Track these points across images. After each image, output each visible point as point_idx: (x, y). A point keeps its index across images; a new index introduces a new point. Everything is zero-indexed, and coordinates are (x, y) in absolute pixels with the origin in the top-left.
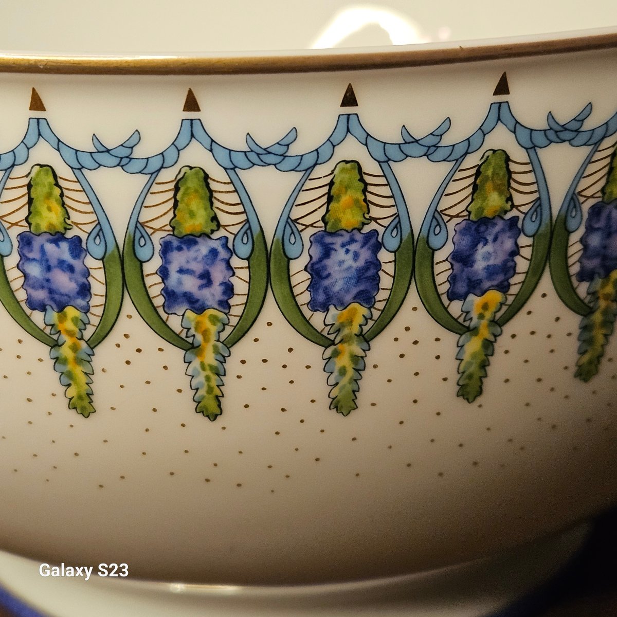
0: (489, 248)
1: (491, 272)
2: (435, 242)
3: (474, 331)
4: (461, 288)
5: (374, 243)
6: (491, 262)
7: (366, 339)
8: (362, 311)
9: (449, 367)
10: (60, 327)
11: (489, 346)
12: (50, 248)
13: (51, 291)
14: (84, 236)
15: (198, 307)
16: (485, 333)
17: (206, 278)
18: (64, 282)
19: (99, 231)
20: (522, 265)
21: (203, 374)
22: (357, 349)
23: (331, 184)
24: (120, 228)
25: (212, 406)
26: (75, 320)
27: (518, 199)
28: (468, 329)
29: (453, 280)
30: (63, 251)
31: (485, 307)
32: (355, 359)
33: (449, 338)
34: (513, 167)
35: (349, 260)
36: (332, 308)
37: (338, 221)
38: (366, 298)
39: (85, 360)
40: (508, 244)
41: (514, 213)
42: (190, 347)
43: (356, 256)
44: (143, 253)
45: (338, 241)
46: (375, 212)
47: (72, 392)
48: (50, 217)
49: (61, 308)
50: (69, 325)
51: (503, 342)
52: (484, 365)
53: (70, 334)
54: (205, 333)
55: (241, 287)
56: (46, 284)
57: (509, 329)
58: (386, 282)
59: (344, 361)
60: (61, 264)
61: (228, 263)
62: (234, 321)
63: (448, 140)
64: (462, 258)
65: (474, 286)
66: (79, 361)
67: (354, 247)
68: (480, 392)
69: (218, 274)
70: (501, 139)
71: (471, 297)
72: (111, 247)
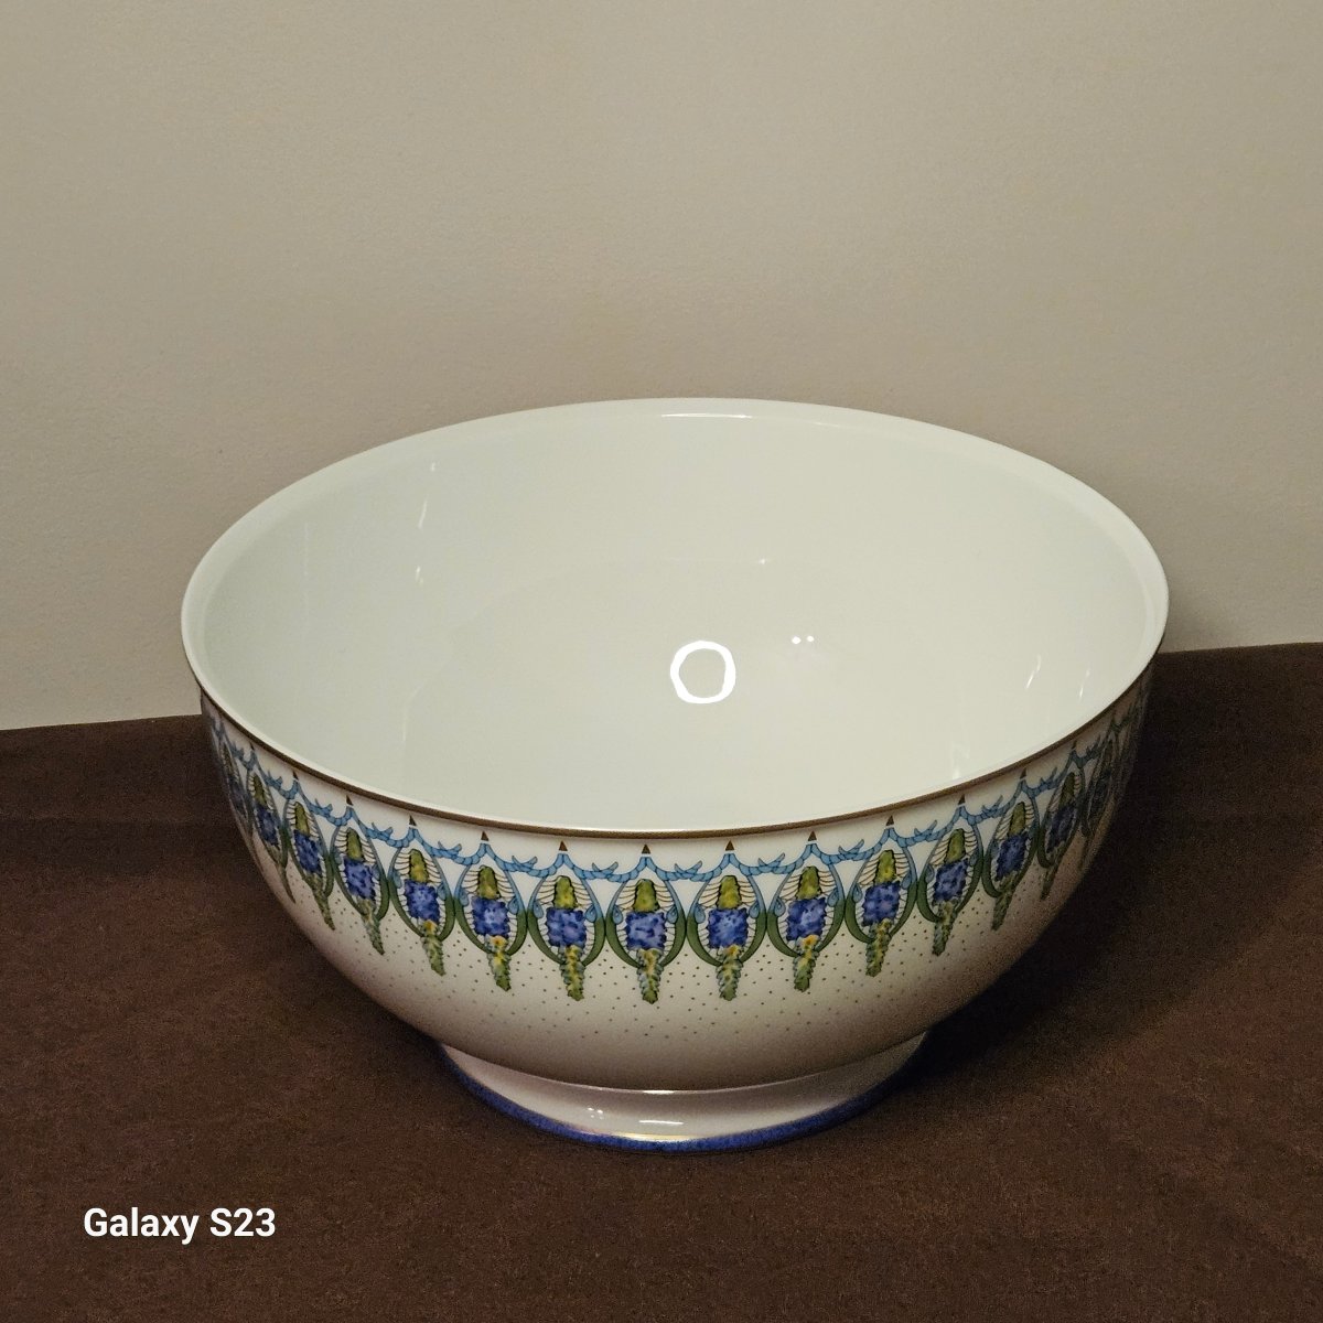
0: (809, 914)
1: (811, 926)
2: (778, 912)
3: (803, 955)
4: (794, 934)
5: (744, 914)
6: (811, 921)
7: (740, 962)
8: (738, 948)
9: (789, 973)
10: (568, 955)
11: (812, 963)
12: (565, 916)
13: (564, 937)
14: (584, 911)
15: (647, 947)
16: (809, 955)
17: (651, 933)
18: (571, 932)
19: (593, 908)
20: (828, 921)
21: (647, 981)
22: (735, 967)
23: (720, 887)
24: (604, 908)
25: (651, 995)
26: (576, 952)
27: (824, 889)
28: (799, 954)
29: (789, 930)
30: (573, 918)
31: (809, 943)
32: (734, 971)
33: (789, 960)
34: (820, 874)
35: (730, 922)
36: (721, 947)
37: (724, 904)
38: (741, 942)
39: (580, 972)
40: (820, 911)
41: (823, 895)
42: (640, 967)
43: (734, 921)
44: (616, 920)
45: (724, 914)
46: (744, 899)
47: (570, 988)
48: (566, 901)
49: (569, 945)
50: (572, 954)
51: (821, 959)
52: (809, 972)
53: (573, 958)
54: (649, 960)
55: (670, 936)
56: (561, 933)
57: (823, 953)
58: (751, 933)
59: (728, 973)
60: (571, 924)
61: (663, 925)
62: (666, 954)
63: (783, 864)
64: (794, 920)
65: (801, 933)
66: (576, 972)
67: (733, 917)
68: (808, 986)
69: (658, 930)
70: (813, 861)
71: (800, 938)
72: (599, 917)
